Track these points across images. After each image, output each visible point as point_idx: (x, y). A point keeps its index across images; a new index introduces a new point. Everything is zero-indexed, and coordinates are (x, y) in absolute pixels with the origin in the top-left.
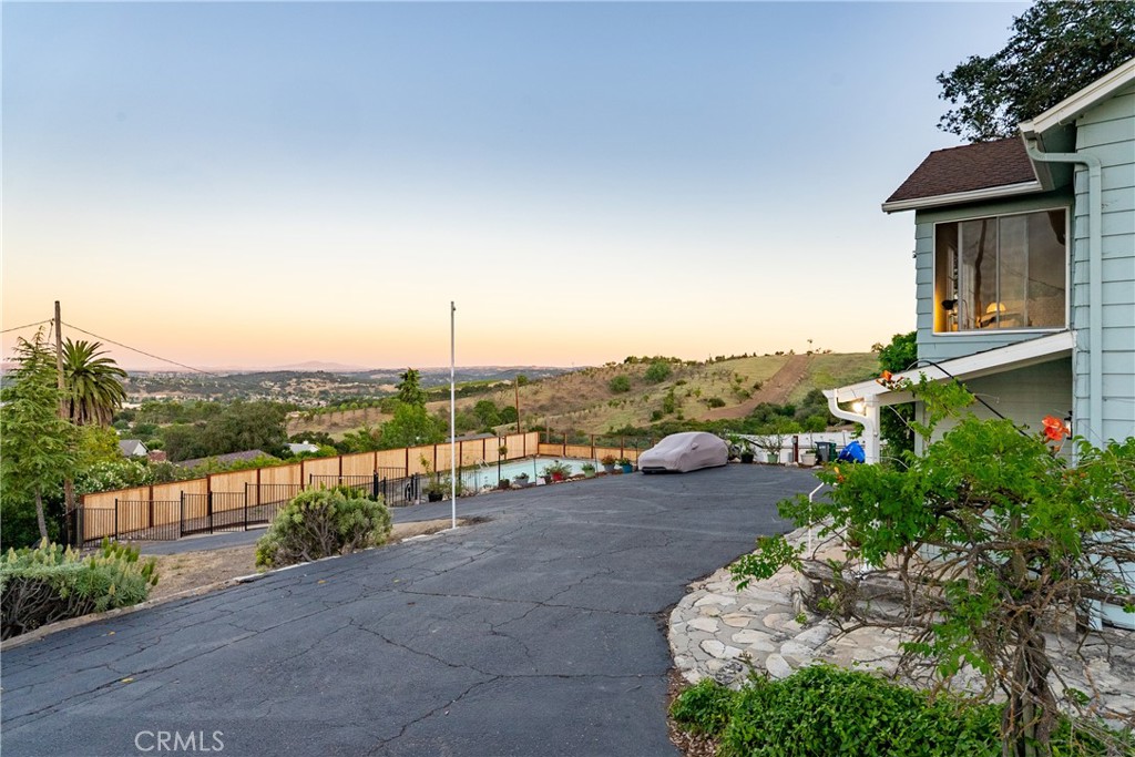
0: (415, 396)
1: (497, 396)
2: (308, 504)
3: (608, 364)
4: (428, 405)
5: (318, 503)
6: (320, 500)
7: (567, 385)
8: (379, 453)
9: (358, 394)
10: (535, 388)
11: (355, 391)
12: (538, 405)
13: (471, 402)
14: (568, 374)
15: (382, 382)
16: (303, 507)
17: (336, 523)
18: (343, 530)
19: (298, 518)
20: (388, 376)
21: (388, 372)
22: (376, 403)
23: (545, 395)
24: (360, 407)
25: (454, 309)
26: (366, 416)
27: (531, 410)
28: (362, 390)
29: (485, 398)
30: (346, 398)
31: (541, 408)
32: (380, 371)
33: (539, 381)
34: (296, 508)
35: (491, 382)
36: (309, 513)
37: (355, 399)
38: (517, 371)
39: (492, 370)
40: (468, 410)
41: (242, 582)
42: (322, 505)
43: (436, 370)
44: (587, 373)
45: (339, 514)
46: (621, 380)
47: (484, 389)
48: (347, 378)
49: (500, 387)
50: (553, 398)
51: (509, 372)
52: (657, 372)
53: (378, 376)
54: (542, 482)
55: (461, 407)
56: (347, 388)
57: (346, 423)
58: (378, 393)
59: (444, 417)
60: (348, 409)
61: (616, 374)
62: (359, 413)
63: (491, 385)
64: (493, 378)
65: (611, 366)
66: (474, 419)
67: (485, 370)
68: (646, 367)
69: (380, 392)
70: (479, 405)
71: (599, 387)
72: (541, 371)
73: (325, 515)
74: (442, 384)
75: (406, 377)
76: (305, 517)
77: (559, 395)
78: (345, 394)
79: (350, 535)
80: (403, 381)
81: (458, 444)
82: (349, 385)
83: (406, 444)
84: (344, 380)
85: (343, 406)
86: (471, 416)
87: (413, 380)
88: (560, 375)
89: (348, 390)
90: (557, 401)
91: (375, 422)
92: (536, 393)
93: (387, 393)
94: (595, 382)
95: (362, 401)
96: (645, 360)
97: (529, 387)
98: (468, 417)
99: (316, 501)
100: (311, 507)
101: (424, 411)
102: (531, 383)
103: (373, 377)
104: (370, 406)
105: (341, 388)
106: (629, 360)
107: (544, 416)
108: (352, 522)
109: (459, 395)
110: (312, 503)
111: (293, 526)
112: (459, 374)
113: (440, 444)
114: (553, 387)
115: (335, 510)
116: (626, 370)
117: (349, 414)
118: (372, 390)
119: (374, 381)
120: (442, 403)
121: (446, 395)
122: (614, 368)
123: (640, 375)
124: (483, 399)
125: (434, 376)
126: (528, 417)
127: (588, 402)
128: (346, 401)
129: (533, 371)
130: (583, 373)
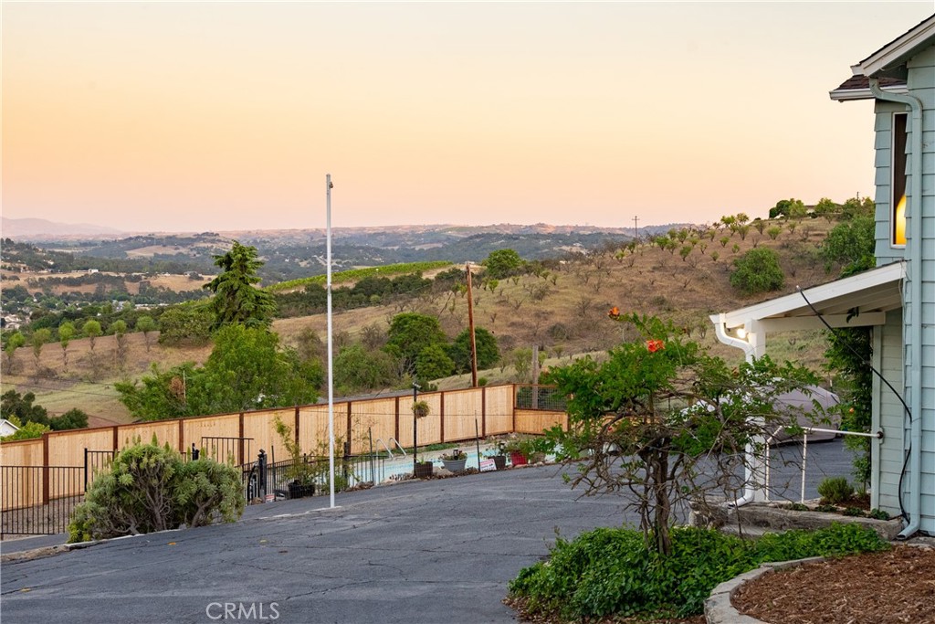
0: (248, 305)
1: (445, 304)
2: (139, 461)
3: (727, 221)
4: (278, 325)
5: (152, 460)
6: (154, 457)
7: (619, 275)
8: (187, 424)
9: (98, 297)
10: (538, 281)
11: (90, 289)
12: (545, 326)
13: (377, 318)
14: (623, 246)
15: (154, 267)
16: (134, 465)
17: (171, 492)
18: (183, 499)
19: (127, 479)
20: (170, 251)
21: (171, 240)
22: (142, 321)
23: (565, 298)
24: (105, 331)
25: (331, 186)
26: (121, 354)
27: (526, 338)
28: (108, 289)
29: (412, 307)
30: (70, 307)
31: (556, 332)
32: (150, 240)
33: (549, 264)
34: (124, 467)
35: (428, 268)
36: (140, 474)
37: (93, 312)
38: (498, 236)
39: (432, 234)
40: (371, 338)
41: (72, 548)
42: (156, 461)
43: (290, 235)
44: (671, 242)
45: (177, 480)
46: (758, 263)
47: (410, 286)
48: (70, 257)
49: (452, 280)
50: (584, 307)
51: (478, 239)
52: (852, 241)
53: (146, 253)
54: (491, 465)
55: (355, 331)
56: (71, 282)
57: (72, 369)
58: (147, 294)
59: (310, 353)
60: (78, 334)
61: (746, 246)
62: (105, 344)
63: (430, 275)
64: (434, 257)
65: (735, 226)
66: (387, 361)
67: (415, 235)
68: (827, 226)
69: (153, 292)
70: (399, 324)
71: (703, 279)
72: (560, 237)
73: (159, 479)
74: (305, 272)
75: (227, 261)
76: (136, 479)
77: (598, 299)
78: (67, 298)
79: (191, 508)
80: (222, 271)
81: (344, 408)
82: (76, 275)
83: (239, 405)
84: (64, 263)
85: (66, 328)
86: (378, 352)
87: (243, 268)
88: (606, 246)
89: (70, 287)
90: (595, 315)
91: (143, 365)
92: (540, 295)
93: (169, 296)
94: (692, 268)
95: (110, 316)
96: (824, 209)
97: (522, 279)
98: (370, 355)
99: (150, 457)
100: (142, 466)
101: (272, 340)
102: (528, 270)
103: (134, 254)
104: (131, 326)
105: (58, 281)
106: (782, 209)
107: (559, 353)
108: (194, 490)
109: (346, 300)
110: (145, 460)
111: (119, 490)
112: (348, 247)
113: (306, 406)
114: (585, 279)
115: (173, 471)
116: (773, 235)
117: (80, 348)
118: (133, 288)
119: (137, 265)
120: (309, 319)
121: (313, 300)
122: (743, 232)
123: (810, 247)
124: (407, 311)
125: (286, 251)
126: (520, 356)
127: (674, 317)
128: (70, 316)
129: (538, 236)
130: (663, 244)
